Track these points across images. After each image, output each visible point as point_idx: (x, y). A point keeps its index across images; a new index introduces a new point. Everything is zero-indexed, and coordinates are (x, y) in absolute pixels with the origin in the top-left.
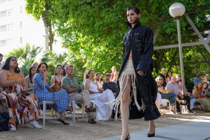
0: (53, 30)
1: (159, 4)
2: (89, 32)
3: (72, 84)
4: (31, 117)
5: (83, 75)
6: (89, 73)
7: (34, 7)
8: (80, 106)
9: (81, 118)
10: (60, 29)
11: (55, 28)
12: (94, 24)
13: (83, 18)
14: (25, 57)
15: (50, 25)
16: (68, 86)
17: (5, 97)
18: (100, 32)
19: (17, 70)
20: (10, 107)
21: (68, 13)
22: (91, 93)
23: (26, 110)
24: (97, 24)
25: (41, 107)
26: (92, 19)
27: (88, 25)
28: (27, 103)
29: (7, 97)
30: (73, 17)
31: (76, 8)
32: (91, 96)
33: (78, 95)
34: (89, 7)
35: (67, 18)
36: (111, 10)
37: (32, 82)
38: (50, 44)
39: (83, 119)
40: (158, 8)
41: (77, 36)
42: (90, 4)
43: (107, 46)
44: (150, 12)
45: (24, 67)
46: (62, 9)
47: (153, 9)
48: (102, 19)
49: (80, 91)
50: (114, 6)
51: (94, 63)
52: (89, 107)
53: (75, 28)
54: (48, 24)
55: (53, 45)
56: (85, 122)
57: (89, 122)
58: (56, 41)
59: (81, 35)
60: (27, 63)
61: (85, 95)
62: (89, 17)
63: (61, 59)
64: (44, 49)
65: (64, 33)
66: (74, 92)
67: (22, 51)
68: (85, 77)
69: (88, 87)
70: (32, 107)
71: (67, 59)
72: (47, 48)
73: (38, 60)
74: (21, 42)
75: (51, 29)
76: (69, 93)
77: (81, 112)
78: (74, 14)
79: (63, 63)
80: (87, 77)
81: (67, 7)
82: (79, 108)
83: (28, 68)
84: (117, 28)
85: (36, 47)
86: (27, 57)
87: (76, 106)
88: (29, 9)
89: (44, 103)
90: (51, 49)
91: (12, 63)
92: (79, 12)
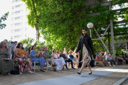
0: (39, 32)
1: (83, 22)
2: (55, 33)
3: (47, 55)
4: (29, 69)
5: (52, 51)
6: (54, 50)
7: (32, 22)
8: (50, 64)
9: (50, 69)
10: (42, 31)
11: (40, 31)
12: (57, 30)
13: (52, 27)
14: (27, 43)
15: (38, 30)
16: (45, 56)
17: (17, 60)
18: (59, 33)
19: (23, 48)
20: (19, 64)
21: (46, 25)
22: (55, 58)
23: (26, 66)
24: (58, 30)
25: (33, 64)
26: (56, 28)
27: (54, 30)
28: (27, 63)
29: (18, 60)
30: (48, 27)
31: (50, 23)
32: (55, 60)
33: (49, 59)
34: (55, 23)
35: (45, 27)
36: (64, 24)
37: (30, 54)
38: (38, 38)
39: (51, 69)
40: (83, 24)
41: (50, 35)
42: (55, 21)
43: (62, 39)
44: (79, 26)
45: (27, 47)
46: (44, 23)
47: (81, 24)
48: (60, 28)
49: (50, 58)
50: (65, 23)
51: (57, 46)
52: (53, 64)
53: (49, 31)
54: (37, 29)
55: (40, 38)
56: (52, 70)
57: (54, 71)
58: (41, 36)
59: (51, 34)
60: (28, 46)
61: (52, 59)
62: (55, 27)
63: (43, 44)
64: (36, 40)
65: (44, 33)
66: (48, 58)
67: (26, 40)
68: (52, 52)
69: (53, 56)
70: (29, 65)
71: (45, 44)
72: (37, 39)
73: (33, 44)
74: (26, 37)
75: (38, 31)
76: (45, 58)
77: (50, 66)
78: (48, 25)
79: (43, 46)
80: (53, 52)
81: (46, 22)
82: (49, 65)
83: (28, 47)
84: (66, 32)
85: (32, 39)
86: (28, 43)
87: (48, 64)
88: (29, 23)
89: (35, 63)
90: (39, 39)
91: (21, 45)
92: (51, 25)
